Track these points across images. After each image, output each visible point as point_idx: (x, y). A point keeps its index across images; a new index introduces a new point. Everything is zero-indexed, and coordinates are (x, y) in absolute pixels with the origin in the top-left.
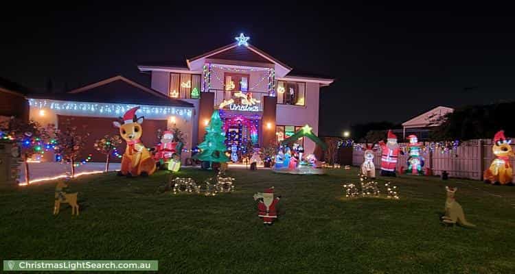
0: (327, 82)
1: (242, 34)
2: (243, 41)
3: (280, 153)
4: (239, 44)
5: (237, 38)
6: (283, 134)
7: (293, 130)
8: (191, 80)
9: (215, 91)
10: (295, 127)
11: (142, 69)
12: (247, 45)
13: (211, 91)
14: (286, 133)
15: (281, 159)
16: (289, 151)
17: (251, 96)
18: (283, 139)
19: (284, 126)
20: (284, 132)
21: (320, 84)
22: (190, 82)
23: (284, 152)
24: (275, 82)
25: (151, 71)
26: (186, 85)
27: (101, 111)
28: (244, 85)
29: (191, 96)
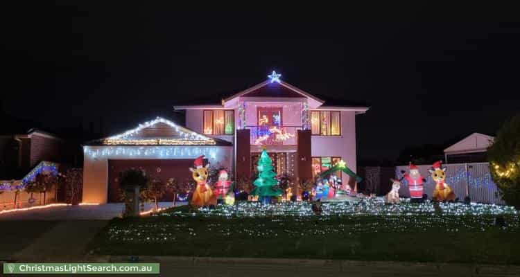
0: (363, 110)
1: (274, 72)
2: (275, 78)
3: (320, 184)
4: (272, 81)
5: (269, 76)
6: (319, 166)
7: (330, 161)
8: (224, 116)
9: (250, 128)
10: (332, 158)
11: (177, 108)
12: (279, 81)
13: (246, 128)
14: (324, 165)
15: (320, 190)
16: (327, 182)
17: (285, 131)
18: (319, 171)
19: (320, 157)
20: (321, 163)
21: (356, 112)
22: (223, 118)
23: (323, 184)
24: (308, 114)
25: (185, 111)
26: (219, 121)
27: (146, 153)
28: (278, 118)
29: (224, 132)
